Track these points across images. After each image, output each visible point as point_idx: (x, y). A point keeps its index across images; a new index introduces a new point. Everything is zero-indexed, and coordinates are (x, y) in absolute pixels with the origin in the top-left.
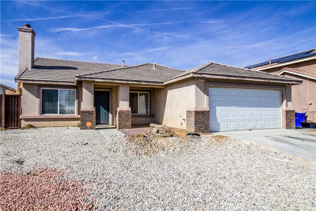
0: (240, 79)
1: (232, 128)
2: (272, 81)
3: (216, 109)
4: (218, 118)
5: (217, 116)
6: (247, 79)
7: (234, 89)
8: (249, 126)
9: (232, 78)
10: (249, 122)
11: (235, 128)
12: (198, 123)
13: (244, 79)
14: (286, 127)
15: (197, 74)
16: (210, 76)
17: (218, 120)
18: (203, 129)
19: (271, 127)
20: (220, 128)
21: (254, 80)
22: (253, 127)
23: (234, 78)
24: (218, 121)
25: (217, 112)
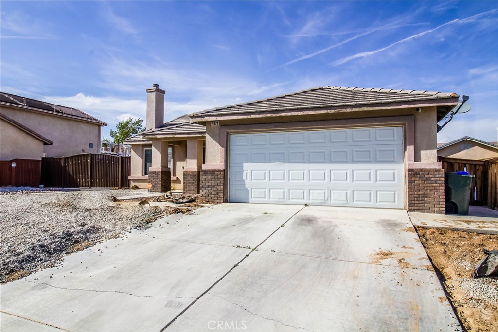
0: (269, 115)
1: (273, 200)
2: (349, 110)
3: (242, 167)
4: (246, 181)
5: (244, 177)
6: (283, 114)
7: (278, 133)
8: (311, 198)
9: (253, 116)
10: (311, 191)
11: (279, 199)
12: (205, 186)
13: (278, 115)
14: (409, 206)
15: (197, 118)
16: (216, 117)
17: (246, 183)
18: (212, 196)
19: (372, 204)
20: (250, 197)
21: (299, 113)
22: (320, 201)
23: (257, 116)
24: (246, 186)
25: (245, 172)
